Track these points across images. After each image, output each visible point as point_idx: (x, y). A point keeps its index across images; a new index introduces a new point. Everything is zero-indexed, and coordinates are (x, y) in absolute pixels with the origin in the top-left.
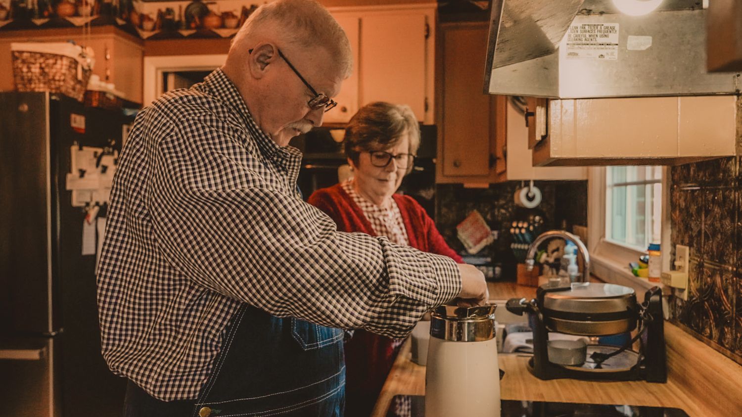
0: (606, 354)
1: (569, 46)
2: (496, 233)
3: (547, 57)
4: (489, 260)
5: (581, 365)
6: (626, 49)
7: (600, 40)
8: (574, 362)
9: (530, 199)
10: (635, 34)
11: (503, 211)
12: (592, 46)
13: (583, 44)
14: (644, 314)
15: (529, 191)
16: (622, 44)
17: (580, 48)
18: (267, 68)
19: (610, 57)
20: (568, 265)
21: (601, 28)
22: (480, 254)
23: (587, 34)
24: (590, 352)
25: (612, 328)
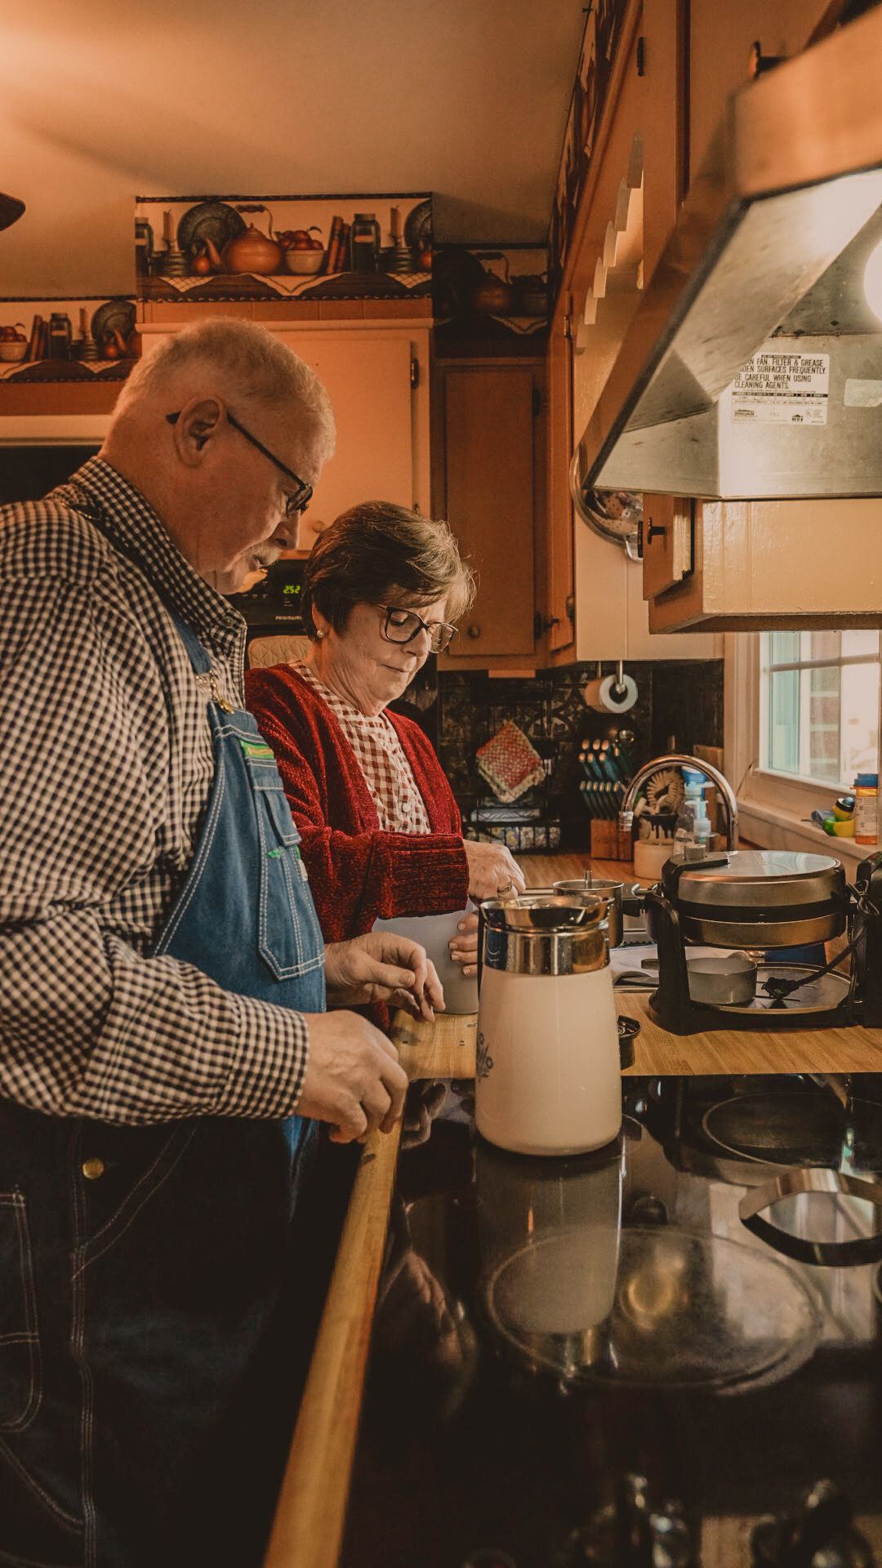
0: (793, 981)
1: (736, 397)
2: (548, 762)
3: (695, 418)
4: (536, 813)
5: (748, 1002)
6: (843, 405)
7: (795, 386)
8: (735, 997)
9: (618, 697)
10: (859, 377)
11: (557, 721)
12: (779, 398)
13: (763, 395)
14: (863, 904)
15: (617, 681)
16: (834, 396)
17: (759, 402)
18: (207, 445)
19: (813, 419)
20: (692, 819)
21: (796, 362)
22: (519, 804)
23: (772, 375)
24: (763, 977)
25: (802, 932)
